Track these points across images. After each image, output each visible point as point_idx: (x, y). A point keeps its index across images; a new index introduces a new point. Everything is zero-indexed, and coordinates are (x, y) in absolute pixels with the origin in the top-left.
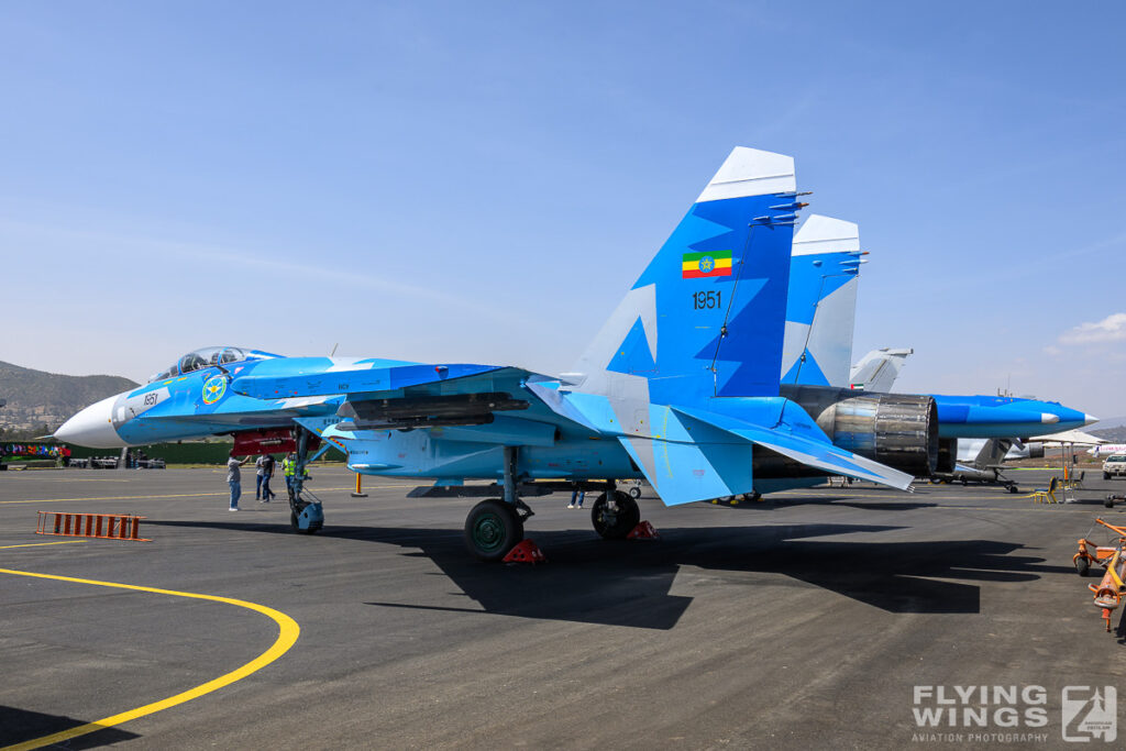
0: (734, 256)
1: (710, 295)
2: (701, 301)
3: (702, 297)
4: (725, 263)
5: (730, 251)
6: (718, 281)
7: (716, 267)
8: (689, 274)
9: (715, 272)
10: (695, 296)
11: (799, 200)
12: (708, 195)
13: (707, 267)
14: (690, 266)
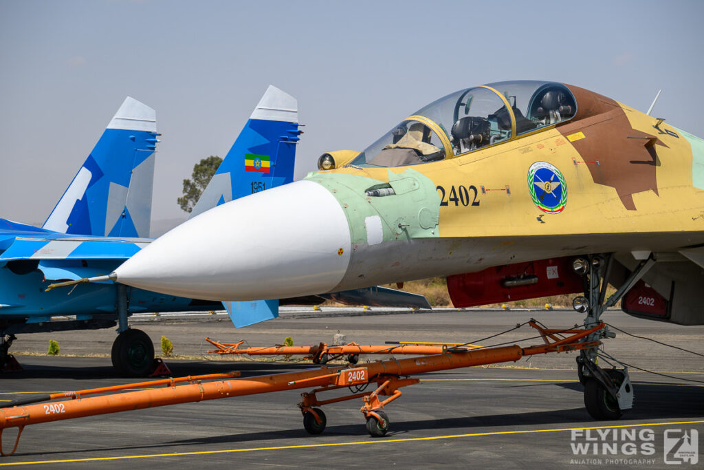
0: (271, 160)
1: (260, 185)
2: (255, 188)
3: (256, 186)
4: (266, 164)
5: (268, 157)
6: (263, 176)
7: (262, 166)
8: (249, 169)
9: (263, 169)
10: (252, 184)
11: (299, 129)
12: (257, 115)
13: (257, 165)
14: (249, 163)
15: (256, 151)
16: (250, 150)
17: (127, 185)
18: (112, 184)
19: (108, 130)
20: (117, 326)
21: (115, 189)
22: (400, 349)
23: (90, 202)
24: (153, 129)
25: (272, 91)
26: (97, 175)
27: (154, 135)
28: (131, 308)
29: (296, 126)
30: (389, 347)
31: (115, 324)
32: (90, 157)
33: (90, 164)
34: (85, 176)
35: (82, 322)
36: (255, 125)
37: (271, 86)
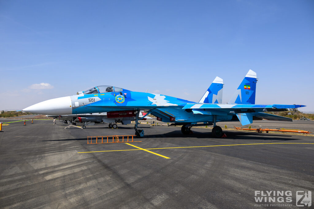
0: (250, 86)
2: (247, 93)
4: (249, 87)
6: (249, 90)
8: (245, 88)
9: (248, 89)
11: (257, 80)
12: (247, 76)
13: (247, 88)
14: (245, 87)
15: (247, 84)
16: (245, 84)
17: (217, 94)
18: (213, 94)
19: (212, 83)
20: (213, 125)
21: (214, 96)
22: (280, 130)
23: (209, 98)
24: (222, 83)
25: (250, 71)
26: (210, 92)
27: (223, 85)
28: (217, 121)
29: (256, 79)
30: (277, 130)
31: (213, 124)
32: (209, 89)
33: (209, 90)
34: (208, 92)
35: (205, 124)
36: (247, 78)
37: (250, 70)
